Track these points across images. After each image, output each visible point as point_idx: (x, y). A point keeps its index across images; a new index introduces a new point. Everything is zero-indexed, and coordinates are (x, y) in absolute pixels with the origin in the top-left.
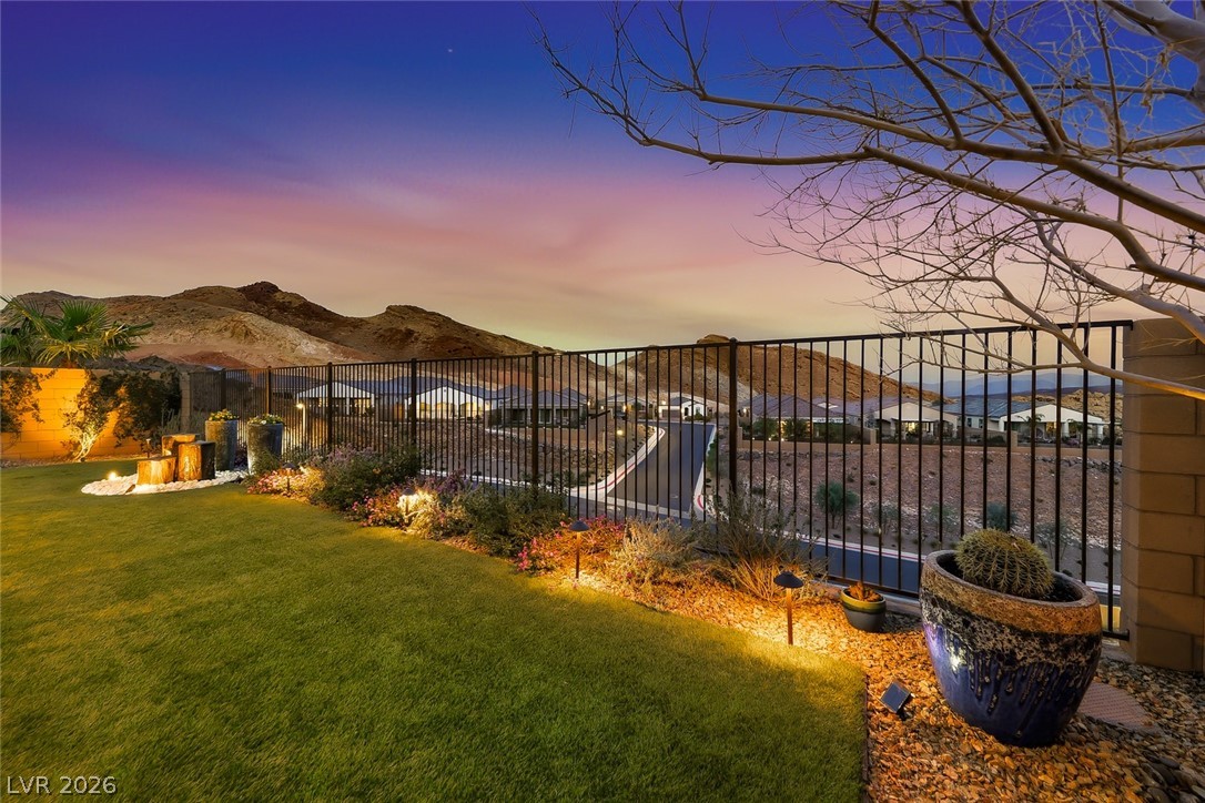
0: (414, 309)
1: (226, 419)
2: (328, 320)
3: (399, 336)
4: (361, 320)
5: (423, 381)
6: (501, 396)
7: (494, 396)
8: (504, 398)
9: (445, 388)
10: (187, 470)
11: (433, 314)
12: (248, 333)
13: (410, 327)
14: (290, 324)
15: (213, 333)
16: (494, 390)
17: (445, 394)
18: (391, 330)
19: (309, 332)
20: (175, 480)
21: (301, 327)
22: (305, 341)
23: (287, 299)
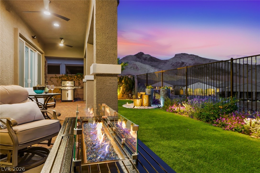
0: (184, 54)
1: (151, 88)
2: (157, 61)
3: (179, 65)
4: (167, 60)
5: (190, 80)
6: (223, 86)
7: (221, 86)
8: (225, 87)
9: (199, 83)
10: (145, 103)
11: (191, 55)
12: (137, 68)
13: (183, 61)
14: (147, 64)
15: (129, 68)
16: (218, 83)
17: (199, 85)
18: (176, 63)
19: (152, 66)
20: (142, 106)
21: (150, 64)
22: (151, 69)
23: (146, 56)
